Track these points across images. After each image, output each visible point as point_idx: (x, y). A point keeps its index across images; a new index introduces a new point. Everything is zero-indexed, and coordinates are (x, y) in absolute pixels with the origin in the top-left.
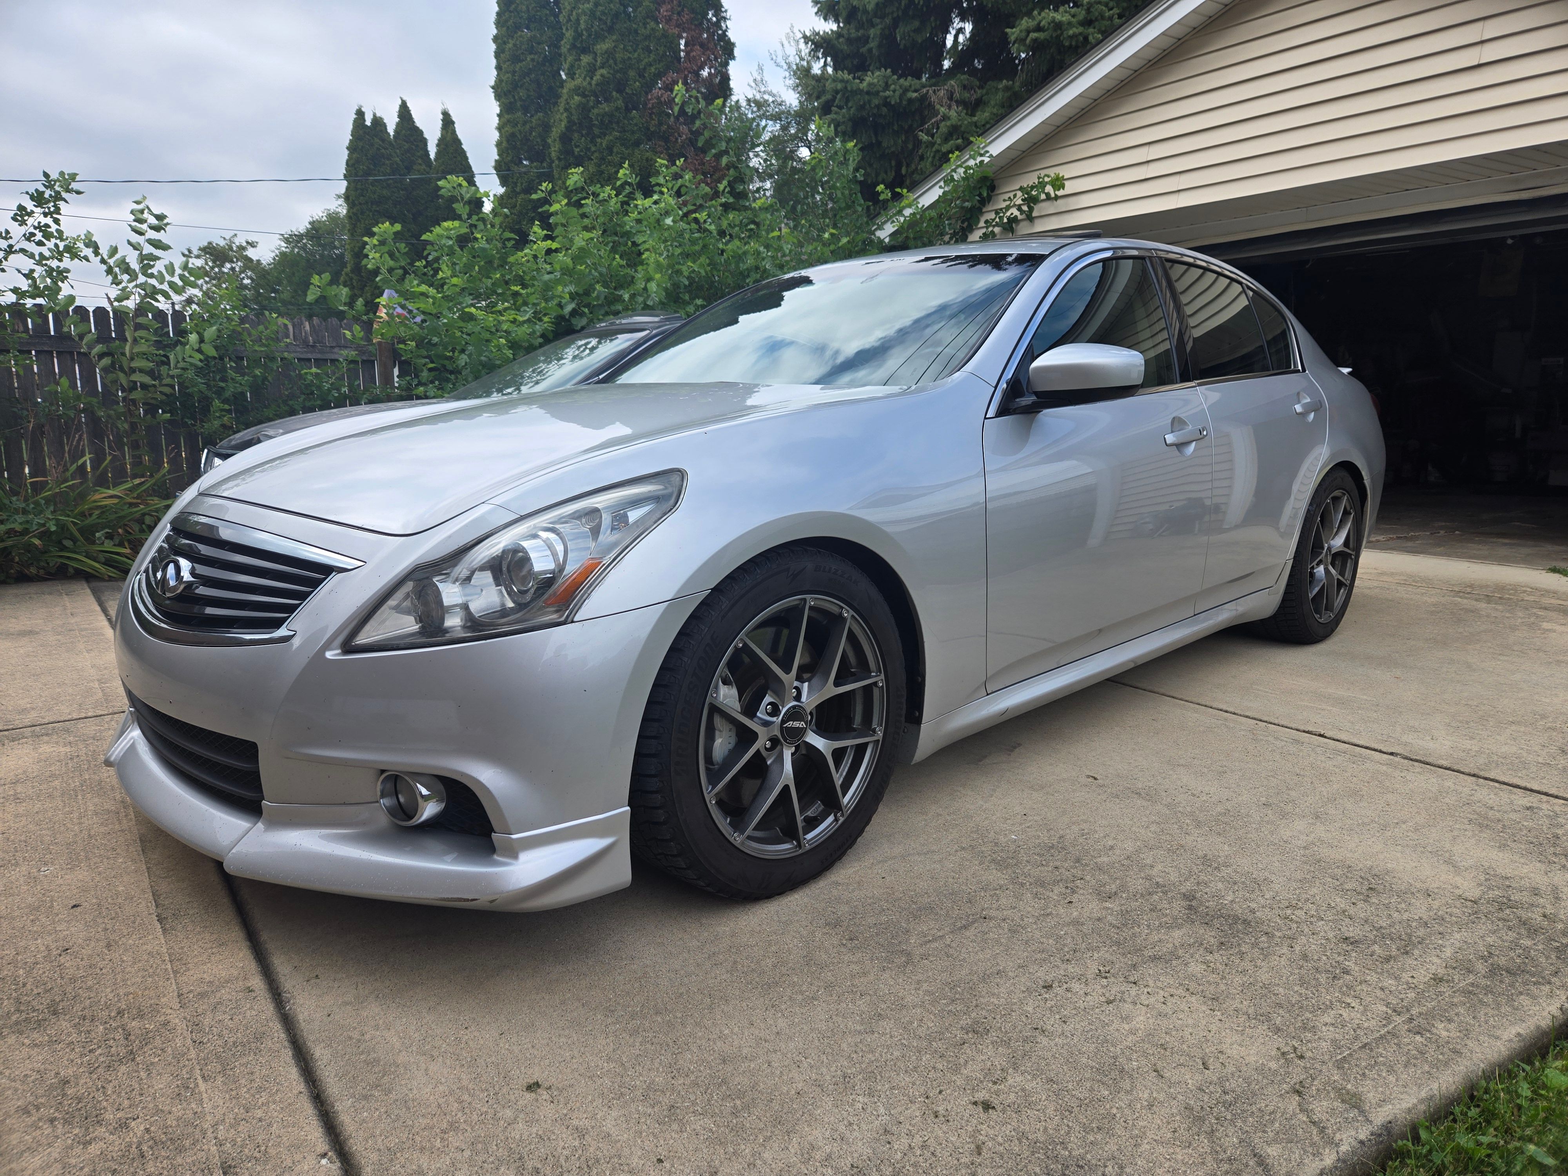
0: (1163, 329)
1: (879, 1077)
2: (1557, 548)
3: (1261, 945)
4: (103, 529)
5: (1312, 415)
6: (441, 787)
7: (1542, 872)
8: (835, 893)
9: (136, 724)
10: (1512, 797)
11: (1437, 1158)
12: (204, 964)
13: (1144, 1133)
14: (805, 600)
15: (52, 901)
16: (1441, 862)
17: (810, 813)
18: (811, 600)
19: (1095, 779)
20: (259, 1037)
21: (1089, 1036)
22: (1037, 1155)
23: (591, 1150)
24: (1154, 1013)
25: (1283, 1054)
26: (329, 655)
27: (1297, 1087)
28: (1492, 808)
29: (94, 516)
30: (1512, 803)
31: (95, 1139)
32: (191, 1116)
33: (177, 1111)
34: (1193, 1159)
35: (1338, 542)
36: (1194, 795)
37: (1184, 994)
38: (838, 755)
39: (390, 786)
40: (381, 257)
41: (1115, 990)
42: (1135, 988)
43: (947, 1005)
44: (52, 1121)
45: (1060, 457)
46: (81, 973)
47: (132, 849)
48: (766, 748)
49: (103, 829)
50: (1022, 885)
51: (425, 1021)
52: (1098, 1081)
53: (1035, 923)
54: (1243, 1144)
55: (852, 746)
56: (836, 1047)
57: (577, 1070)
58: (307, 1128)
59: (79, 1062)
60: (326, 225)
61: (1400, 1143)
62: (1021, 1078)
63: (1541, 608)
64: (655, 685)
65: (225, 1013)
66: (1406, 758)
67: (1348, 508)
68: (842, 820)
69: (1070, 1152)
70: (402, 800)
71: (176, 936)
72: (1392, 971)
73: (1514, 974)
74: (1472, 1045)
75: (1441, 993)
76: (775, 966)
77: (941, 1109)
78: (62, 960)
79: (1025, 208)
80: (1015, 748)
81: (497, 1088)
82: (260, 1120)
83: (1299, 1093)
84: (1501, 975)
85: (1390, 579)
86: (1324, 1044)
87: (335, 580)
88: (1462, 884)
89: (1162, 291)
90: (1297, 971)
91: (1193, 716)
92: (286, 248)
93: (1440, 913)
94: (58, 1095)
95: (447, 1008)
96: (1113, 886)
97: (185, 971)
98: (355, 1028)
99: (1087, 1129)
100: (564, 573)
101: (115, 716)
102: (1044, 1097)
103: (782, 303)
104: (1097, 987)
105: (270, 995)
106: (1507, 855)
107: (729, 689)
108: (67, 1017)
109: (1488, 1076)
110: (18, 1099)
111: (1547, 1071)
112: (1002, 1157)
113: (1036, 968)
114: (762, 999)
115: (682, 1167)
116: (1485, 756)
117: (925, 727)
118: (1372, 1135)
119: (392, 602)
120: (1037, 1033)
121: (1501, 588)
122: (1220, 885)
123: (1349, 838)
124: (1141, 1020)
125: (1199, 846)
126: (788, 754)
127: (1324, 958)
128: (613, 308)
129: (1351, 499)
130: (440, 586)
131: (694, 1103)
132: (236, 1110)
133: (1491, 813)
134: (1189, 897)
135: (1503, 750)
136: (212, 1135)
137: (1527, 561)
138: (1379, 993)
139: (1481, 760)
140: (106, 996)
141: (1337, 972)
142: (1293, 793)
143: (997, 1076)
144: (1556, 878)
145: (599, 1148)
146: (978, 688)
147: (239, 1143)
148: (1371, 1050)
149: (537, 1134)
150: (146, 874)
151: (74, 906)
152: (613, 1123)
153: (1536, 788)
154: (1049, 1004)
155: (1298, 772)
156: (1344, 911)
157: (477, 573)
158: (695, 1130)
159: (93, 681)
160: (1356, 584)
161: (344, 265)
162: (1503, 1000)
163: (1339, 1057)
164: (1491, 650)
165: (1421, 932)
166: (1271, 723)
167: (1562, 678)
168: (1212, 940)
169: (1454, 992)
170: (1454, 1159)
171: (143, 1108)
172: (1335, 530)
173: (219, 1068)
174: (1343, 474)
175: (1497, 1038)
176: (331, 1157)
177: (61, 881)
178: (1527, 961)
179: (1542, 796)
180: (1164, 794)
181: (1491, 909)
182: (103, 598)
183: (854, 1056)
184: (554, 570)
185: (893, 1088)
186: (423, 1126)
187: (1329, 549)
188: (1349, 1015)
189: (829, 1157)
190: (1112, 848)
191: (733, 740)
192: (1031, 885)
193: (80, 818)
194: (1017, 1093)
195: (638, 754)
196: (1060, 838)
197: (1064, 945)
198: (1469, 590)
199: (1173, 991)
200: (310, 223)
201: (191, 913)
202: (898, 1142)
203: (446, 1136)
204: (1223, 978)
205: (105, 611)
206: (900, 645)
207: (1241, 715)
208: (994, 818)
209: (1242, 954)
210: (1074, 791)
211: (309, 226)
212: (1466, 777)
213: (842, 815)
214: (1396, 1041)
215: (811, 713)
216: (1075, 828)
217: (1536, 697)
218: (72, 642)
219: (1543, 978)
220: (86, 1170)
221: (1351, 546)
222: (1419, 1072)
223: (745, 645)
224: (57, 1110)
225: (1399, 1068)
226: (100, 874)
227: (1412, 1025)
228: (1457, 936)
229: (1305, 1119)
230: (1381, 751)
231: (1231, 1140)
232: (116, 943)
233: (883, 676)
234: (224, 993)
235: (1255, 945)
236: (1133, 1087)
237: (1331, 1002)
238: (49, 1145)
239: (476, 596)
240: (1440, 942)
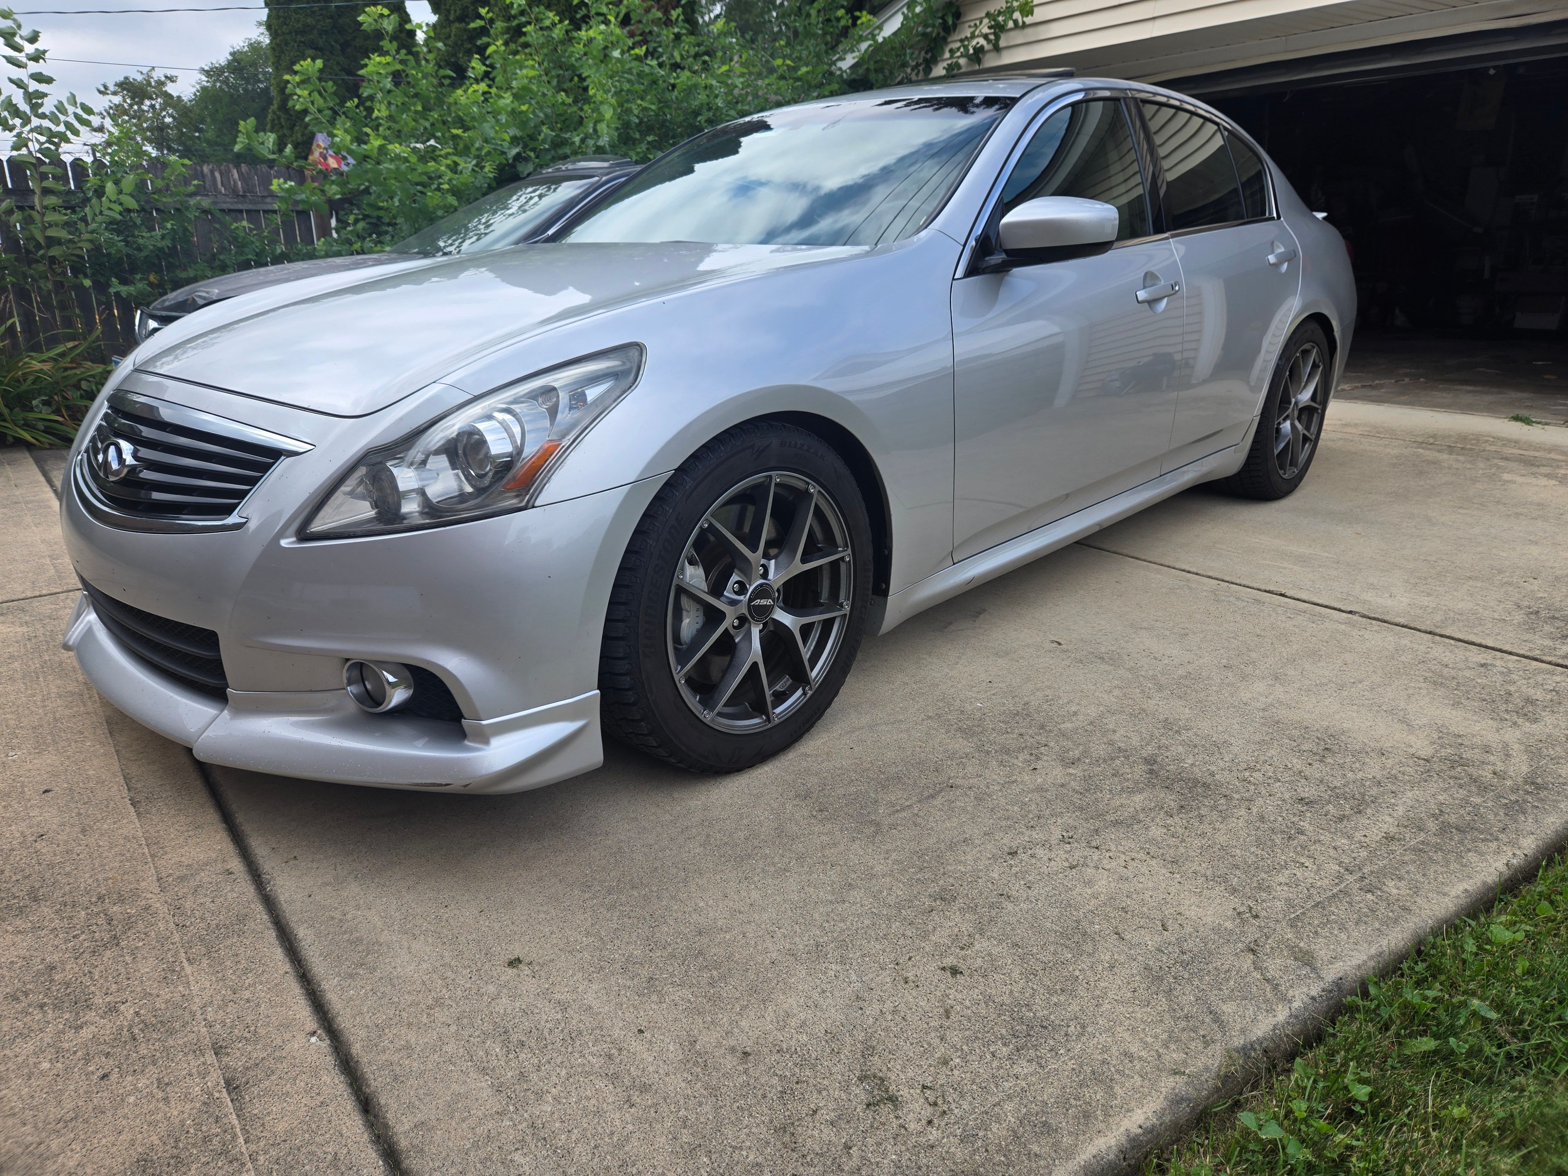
0: (1136, 173)
1: (850, 945)
2: (1519, 395)
3: (1220, 808)
4: (40, 395)
5: (1285, 265)
6: (407, 674)
7: (1494, 730)
8: (804, 764)
9: (91, 608)
10: (1468, 654)
11: (1385, 1013)
12: (182, 847)
13: (1106, 994)
14: (770, 477)
15: (22, 787)
16: (1396, 721)
17: (778, 687)
18: (777, 477)
19: (1060, 644)
20: (242, 919)
21: (1053, 901)
22: (1003, 1017)
23: (574, 1022)
24: (1116, 877)
25: (1239, 914)
26: (284, 543)
27: (1252, 945)
28: (1447, 666)
29: (29, 382)
30: (1467, 660)
31: (86, 1023)
32: (179, 999)
33: (166, 994)
34: (1151, 1017)
35: (1305, 397)
36: (1155, 658)
37: (1144, 858)
38: (806, 630)
39: (356, 673)
40: (310, 94)
41: (1077, 854)
42: (1097, 853)
43: (915, 873)
44: (42, 1006)
45: (1029, 316)
46: (58, 859)
47: (99, 732)
48: (734, 626)
49: (67, 712)
50: (988, 752)
51: (405, 900)
52: (1062, 945)
53: (1001, 790)
54: (1199, 1002)
55: (819, 621)
56: (808, 917)
57: (557, 945)
58: (295, 1008)
59: (64, 947)
60: (248, 56)
61: (1349, 999)
62: (988, 943)
63: (1502, 458)
64: (621, 569)
65: (206, 895)
66: (1364, 616)
67: (1317, 361)
68: (810, 693)
69: (1035, 1014)
70: (369, 687)
71: (151, 820)
72: (1345, 831)
73: (1464, 832)
74: (1421, 902)
75: (1393, 852)
76: (747, 839)
77: (910, 975)
78: (38, 845)
79: (992, 37)
80: (980, 613)
81: (479, 965)
82: (248, 1001)
83: (1253, 951)
84: (1451, 832)
85: (1353, 431)
86: (1279, 903)
87: (284, 463)
88: (1415, 743)
89: (1135, 132)
90: (1253, 833)
91: (1159, 578)
92: (208, 82)
93: (1393, 772)
94: (46, 981)
95: (426, 887)
96: (1077, 752)
97: (162, 855)
98: (336, 909)
99: (1051, 992)
100: (524, 456)
101: (70, 594)
102: (1010, 962)
103: (740, 150)
104: (1061, 854)
105: (250, 878)
106: (1460, 713)
107: (695, 570)
108: (48, 903)
109: (1436, 932)
110: (6, 986)
111: (1492, 927)
112: (969, 1020)
113: (1001, 834)
114: (735, 872)
115: (662, 1037)
116: (1442, 613)
117: (892, 599)
118: (1323, 991)
119: (345, 488)
120: (1002, 899)
121: (1463, 438)
122: (1181, 749)
123: (1307, 699)
124: (1103, 884)
125: (1160, 710)
126: (756, 632)
127: (1280, 819)
128: (560, 152)
129: (1320, 353)
130: (395, 471)
131: (672, 975)
132: (223, 992)
133: (1446, 671)
134: (1150, 761)
135: (1460, 606)
136: (201, 1017)
137: (1491, 410)
138: (1332, 852)
139: (1438, 617)
140: (85, 882)
141: (1292, 832)
142: (1254, 655)
143: (964, 942)
144: (1507, 736)
145: (581, 1021)
146: (944, 558)
147: (229, 1024)
148: (1324, 908)
149: (520, 1009)
150: (116, 757)
151: (46, 791)
152: (594, 995)
153: (1490, 644)
154: (1015, 870)
155: (1259, 633)
156: (1300, 772)
157: (431, 456)
158: (673, 1000)
159: (44, 557)
160: (1321, 437)
161: (270, 101)
162: (1452, 857)
163: (1293, 916)
164: (1452, 503)
165: (1374, 791)
166: (1233, 583)
167: (1520, 531)
168: (1172, 804)
169: (1405, 850)
170: (1401, 1014)
171: (131, 992)
172: (1303, 384)
173: (204, 950)
174: (1314, 326)
175: (1445, 894)
176: (320, 1034)
177: (30, 766)
178: (1476, 818)
179: (1497, 653)
180: (1127, 658)
181: (1443, 767)
182: (47, 468)
183: (826, 925)
184: (512, 452)
185: (864, 956)
186: (409, 1003)
187: (1296, 403)
188: (1303, 874)
189: (803, 1024)
190: (1075, 713)
191: (701, 620)
192: (996, 752)
193: (43, 701)
194: (983, 958)
195: (605, 637)
196: (1025, 704)
197: (1029, 811)
198: (1431, 440)
199: (1134, 855)
200: (231, 54)
201: (164, 796)
202: (870, 1008)
203: (432, 1012)
204: (1183, 841)
205: (50, 482)
206: (867, 519)
207: (1203, 576)
208: (959, 686)
209: (1201, 817)
210: (1038, 657)
211: (230, 58)
212: (1423, 635)
213: (811, 689)
214: (1348, 900)
215: (778, 590)
216: (1039, 694)
217: (1494, 551)
218: (19, 516)
219: (1491, 834)
220: (79, 1053)
221: (1318, 399)
222: (1369, 929)
223: (711, 525)
224: (46, 995)
225: (1351, 925)
226: (69, 757)
227: (1364, 883)
228: (1409, 794)
229: (1258, 977)
230: (1340, 610)
231: (1187, 997)
232: (91, 827)
233: (849, 551)
234: (204, 876)
235: (1214, 808)
236: (1095, 949)
237: (1285, 862)
238: (41, 1030)
239: (431, 481)
240: (1393, 801)
